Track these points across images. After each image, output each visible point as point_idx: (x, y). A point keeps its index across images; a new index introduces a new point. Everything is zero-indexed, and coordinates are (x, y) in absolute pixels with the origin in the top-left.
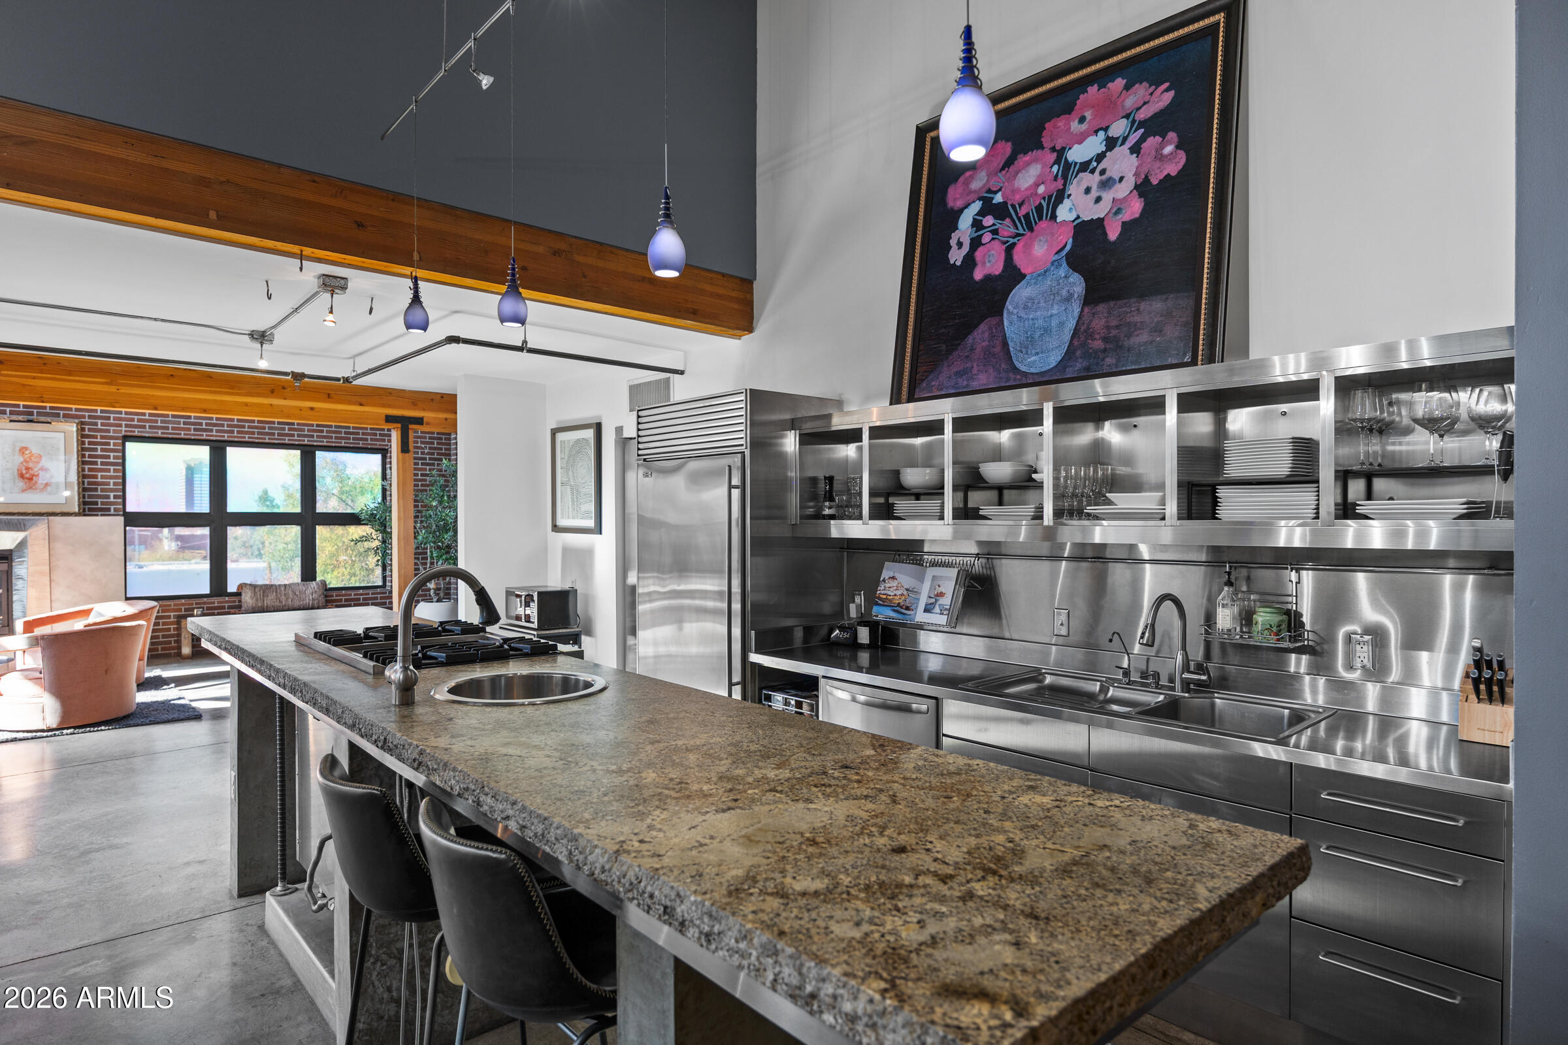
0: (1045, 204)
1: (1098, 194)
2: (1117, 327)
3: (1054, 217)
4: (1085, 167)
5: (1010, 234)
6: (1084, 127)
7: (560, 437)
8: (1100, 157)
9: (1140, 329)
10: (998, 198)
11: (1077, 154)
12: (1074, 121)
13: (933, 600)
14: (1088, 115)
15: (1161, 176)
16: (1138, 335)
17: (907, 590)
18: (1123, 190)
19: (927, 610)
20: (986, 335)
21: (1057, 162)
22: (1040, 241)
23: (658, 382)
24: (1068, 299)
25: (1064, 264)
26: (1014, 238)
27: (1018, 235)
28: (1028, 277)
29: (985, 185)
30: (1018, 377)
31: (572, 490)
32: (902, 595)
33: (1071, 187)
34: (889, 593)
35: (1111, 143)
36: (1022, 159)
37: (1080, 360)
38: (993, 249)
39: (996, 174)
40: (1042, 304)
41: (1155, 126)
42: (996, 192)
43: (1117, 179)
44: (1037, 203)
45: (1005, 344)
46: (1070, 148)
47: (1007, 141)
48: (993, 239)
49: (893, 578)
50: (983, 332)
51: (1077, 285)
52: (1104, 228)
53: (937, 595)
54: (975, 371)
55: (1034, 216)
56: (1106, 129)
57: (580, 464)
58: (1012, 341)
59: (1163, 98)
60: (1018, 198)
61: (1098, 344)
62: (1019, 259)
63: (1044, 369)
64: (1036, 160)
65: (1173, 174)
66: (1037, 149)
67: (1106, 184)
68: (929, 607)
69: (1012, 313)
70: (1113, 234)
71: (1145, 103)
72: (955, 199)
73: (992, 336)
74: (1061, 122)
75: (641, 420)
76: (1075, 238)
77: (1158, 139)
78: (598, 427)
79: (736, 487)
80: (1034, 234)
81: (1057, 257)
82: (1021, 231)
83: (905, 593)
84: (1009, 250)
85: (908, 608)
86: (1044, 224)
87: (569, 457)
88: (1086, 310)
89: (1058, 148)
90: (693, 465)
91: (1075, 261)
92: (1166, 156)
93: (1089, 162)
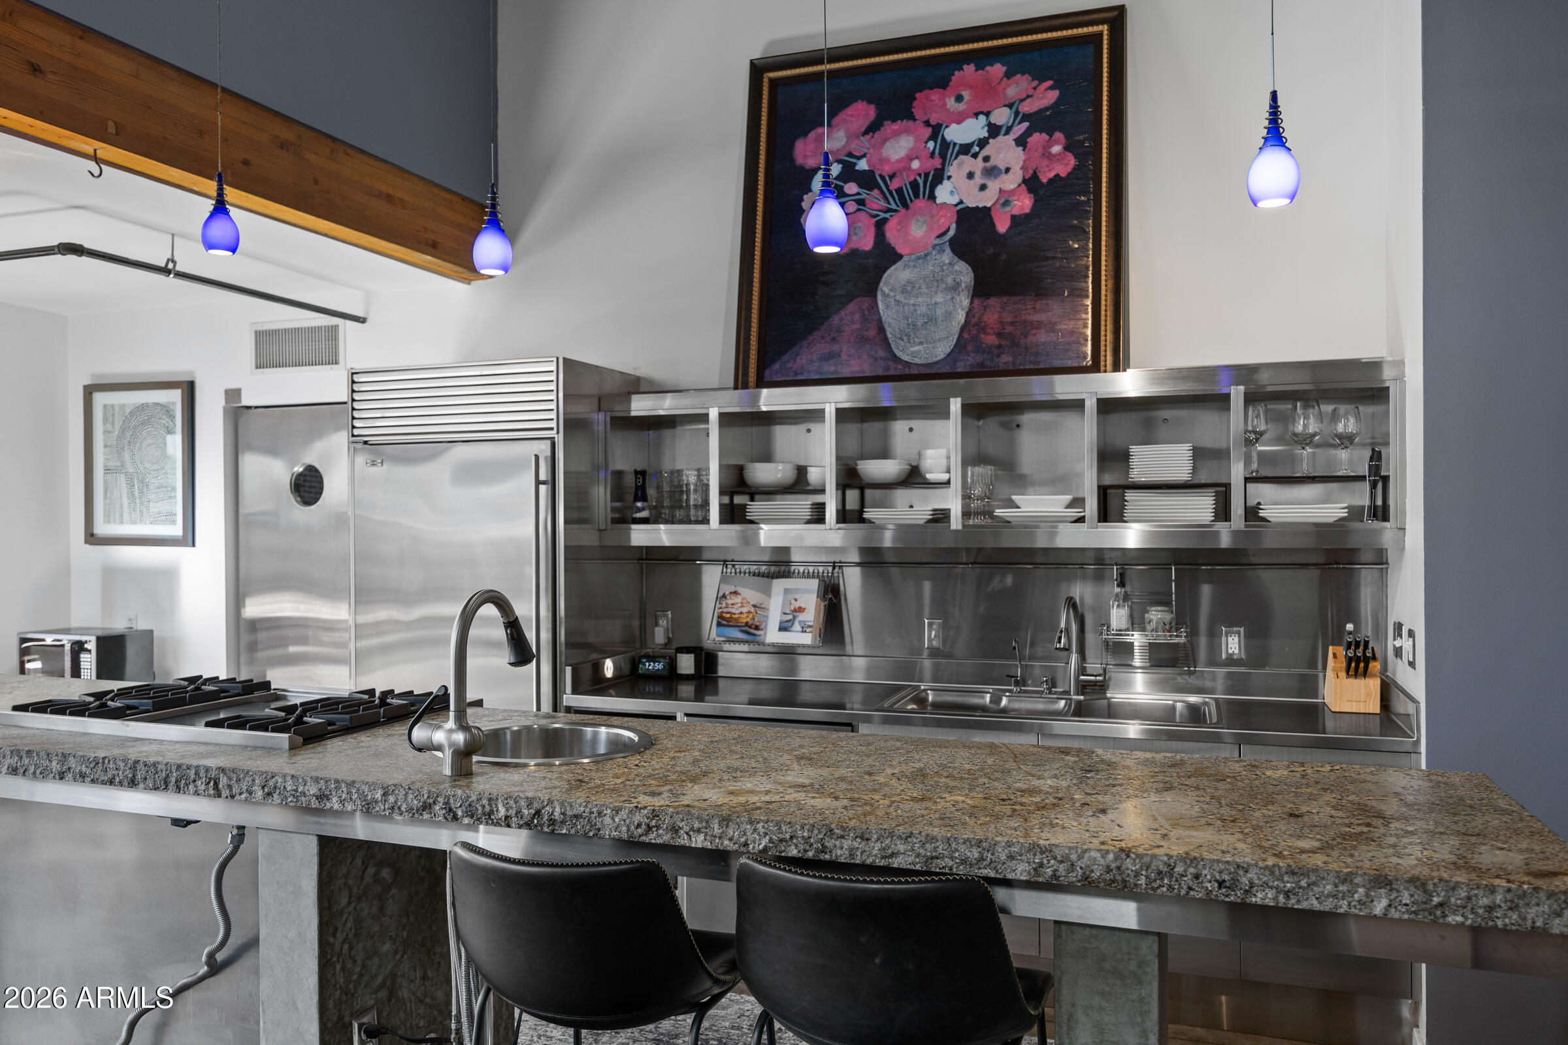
0: (921, 182)
1: (983, 181)
2: (1012, 323)
3: (932, 197)
4: (965, 149)
5: (881, 208)
6: (961, 107)
7: (100, 399)
8: (982, 143)
9: (1037, 329)
10: (863, 165)
11: (957, 133)
12: (950, 97)
13: (790, 617)
14: (966, 94)
15: (1052, 175)
16: (1035, 334)
17: (754, 606)
18: (1011, 182)
19: (782, 628)
20: (857, 316)
21: (933, 137)
22: (918, 221)
23: (313, 331)
24: (955, 287)
25: (948, 250)
26: (885, 212)
27: (889, 210)
28: (905, 258)
29: (844, 147)
30: (900, 367)
31: (131, 485)
32: (749, 612)
33: (951, 168)
34: (733, 611)
35: (994, 130)
36: (889, 127)
37: (972, 355)
38: (859, 221)
39: (858, 137)
40: (924, 290)
41: (1040, 122)
42: (859, 158)
43: (1003, 169)
44: (912, 178)
45: (881, 329)
46: (947, 127)
47: (870, 102)
48: (859, 210)
49: (735, 593)
50: (853, 313)
51: (964, 274)
52: (991, 219)
53: (795, 611)
54: (844, 356)
55: (908, 192)
56: (987, 114)
57: (149, 441)
58: (890, 326)
59: (1047, 97)
60: (887, 170)
61: (991, 340)
62: (892, 234)
63: (930, 361)
64: (907, 131)
65: (1063, 175)
66: (908, 119)
67: (991, 172)
68: (785, 625)
69: (888, 296)
70: (1002, 226)
71: (1028, 96)
72: (805, 156)
73: (864, 319)
74: (935, 96)
75: (356, 387)
76: (958, 223)
77: (1045, 136)
78: (189, 390)
79: (544, 483)
80: (911, 212)
81: (938, 241)
82: (894, 206)
83: (752, 610)
84: (880, 225)
85: (757, 628)
86: (920, 203)
87: (123, 431)
88: (976, 302)
89: (933, 122)
90: (461, 452)
91: (960, 247)
92: (1055, 156)
93: (969, 146)
